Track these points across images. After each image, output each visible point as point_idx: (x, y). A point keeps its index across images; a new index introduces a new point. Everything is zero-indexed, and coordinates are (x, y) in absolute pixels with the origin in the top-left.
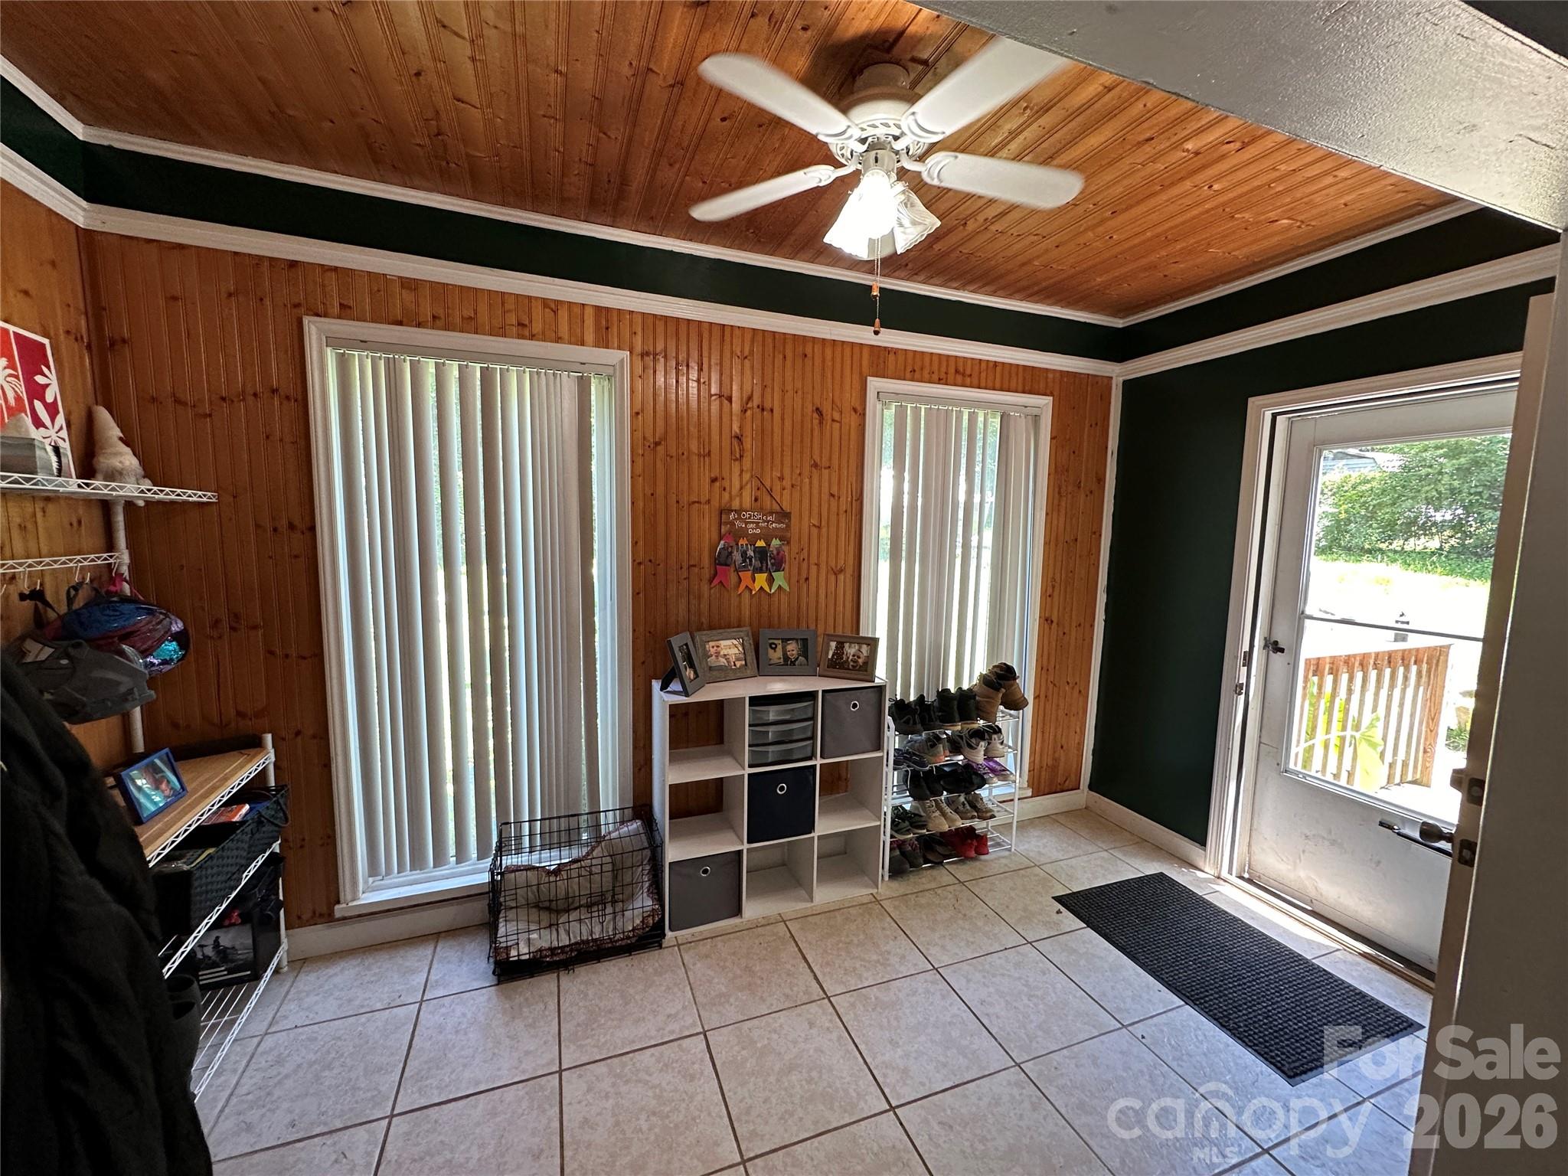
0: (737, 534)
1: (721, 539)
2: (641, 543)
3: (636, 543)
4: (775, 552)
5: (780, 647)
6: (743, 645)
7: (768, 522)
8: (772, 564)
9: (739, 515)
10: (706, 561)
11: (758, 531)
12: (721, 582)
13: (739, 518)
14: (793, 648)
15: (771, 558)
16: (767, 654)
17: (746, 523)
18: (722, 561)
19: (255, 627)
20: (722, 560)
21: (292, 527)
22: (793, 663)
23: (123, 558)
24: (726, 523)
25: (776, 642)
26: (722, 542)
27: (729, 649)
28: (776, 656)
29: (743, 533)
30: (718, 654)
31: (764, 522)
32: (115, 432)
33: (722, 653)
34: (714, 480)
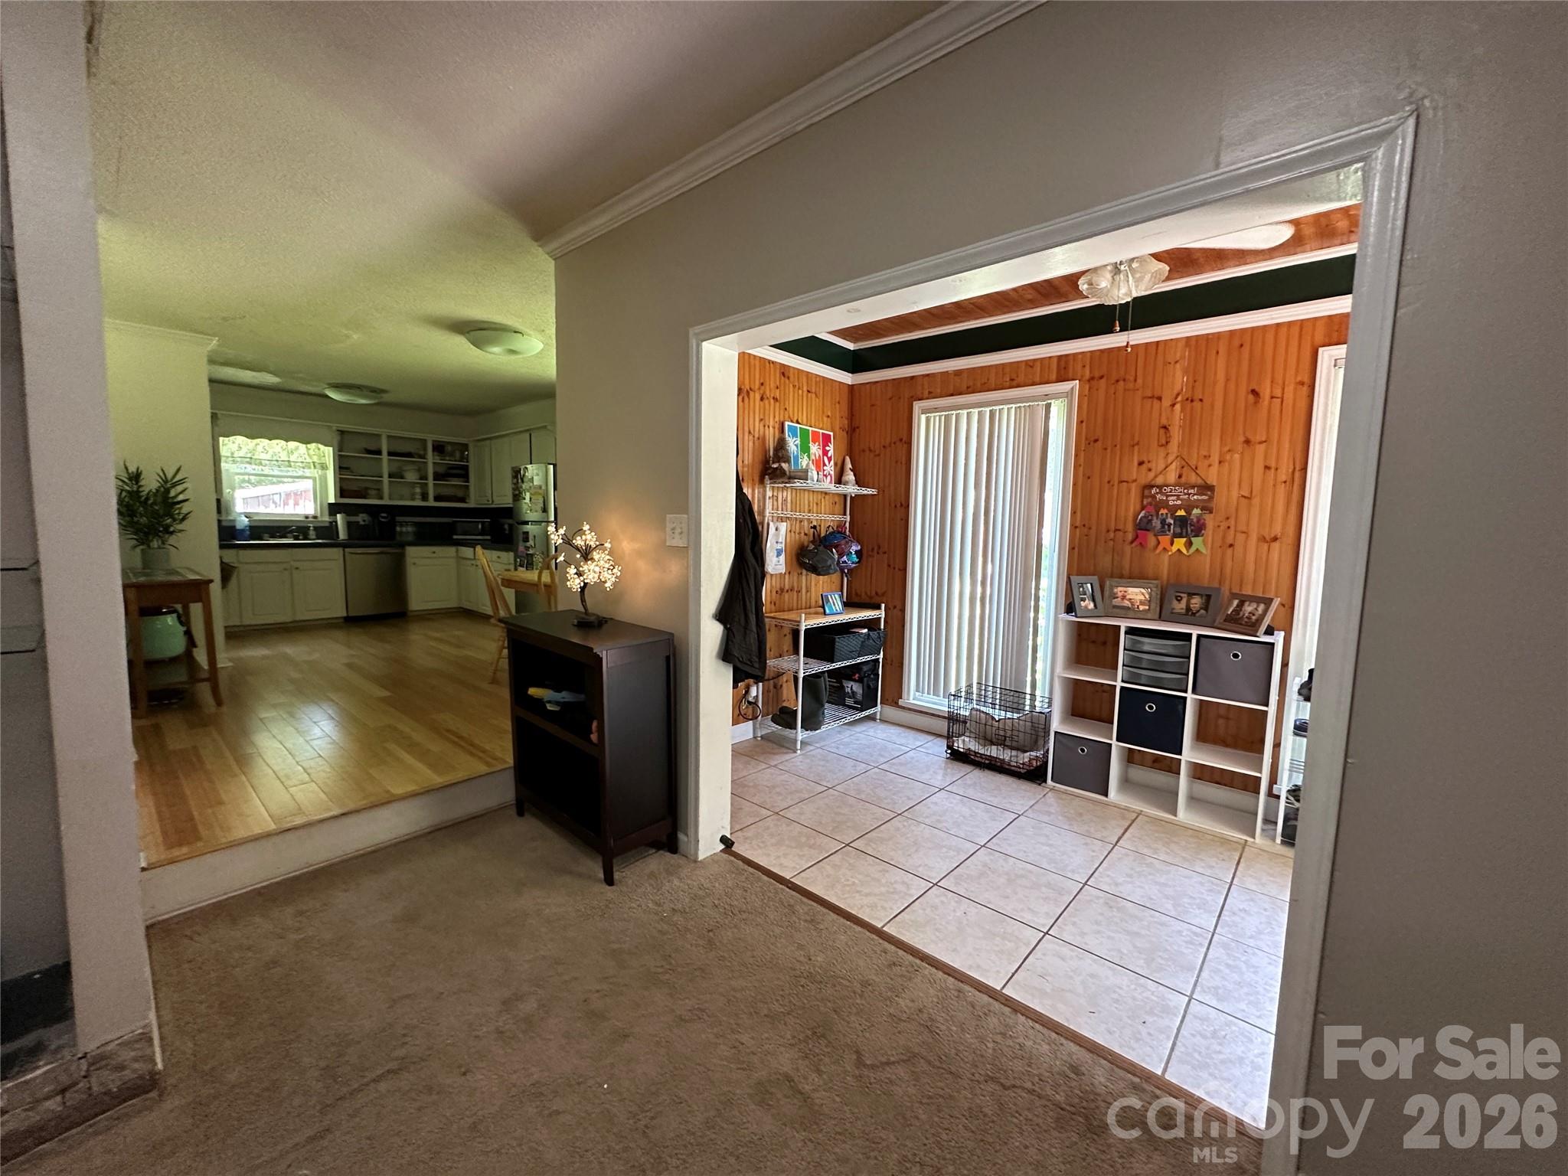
0: (1159, 505)
1: (1143, 509)
2: (1079, 514)
3: (1075, 513)
4: (1195, 520)
5: (1184, 601)
6: (1150, 594)
7: (1189, 494)
8: (1192, 531)
9: (1161, 490)
10: (1130, 527)
11: (1179, 502)
12: (1141, 544)
13: (1161, 492)
14: (1196, 602)
15: (1191, 525)
16: (1171, 603)
17: (1167, 496)
18: (1143, 527)
19: (885, 553)
20: (1143, 525)
21: (902, 505)
22: (1194, 614)
23: (848, 518)
24: (1147, 497)
25: (1182, 595)
26: (1143, 512)
27: (1137, 594)
28: (1180, 607)
29: (1164, 504)
30: (1124, 597)
31: (1185, 494)
32: (850, 466)
33: (1128, 597)
34: (1141, 463)
